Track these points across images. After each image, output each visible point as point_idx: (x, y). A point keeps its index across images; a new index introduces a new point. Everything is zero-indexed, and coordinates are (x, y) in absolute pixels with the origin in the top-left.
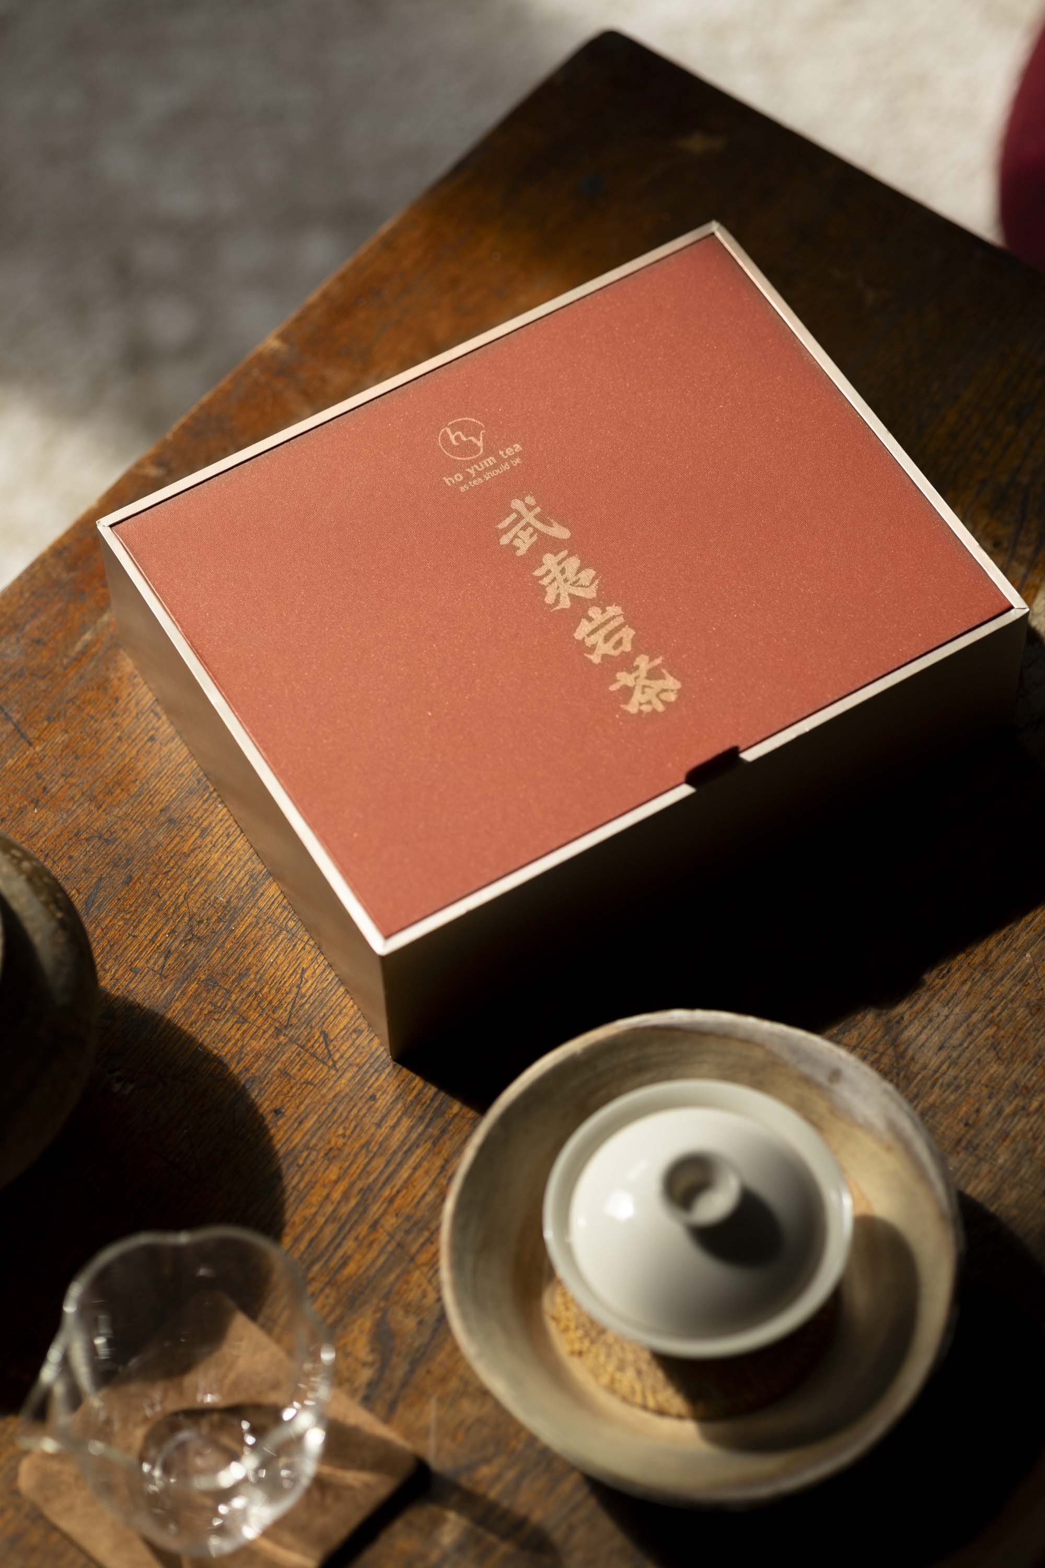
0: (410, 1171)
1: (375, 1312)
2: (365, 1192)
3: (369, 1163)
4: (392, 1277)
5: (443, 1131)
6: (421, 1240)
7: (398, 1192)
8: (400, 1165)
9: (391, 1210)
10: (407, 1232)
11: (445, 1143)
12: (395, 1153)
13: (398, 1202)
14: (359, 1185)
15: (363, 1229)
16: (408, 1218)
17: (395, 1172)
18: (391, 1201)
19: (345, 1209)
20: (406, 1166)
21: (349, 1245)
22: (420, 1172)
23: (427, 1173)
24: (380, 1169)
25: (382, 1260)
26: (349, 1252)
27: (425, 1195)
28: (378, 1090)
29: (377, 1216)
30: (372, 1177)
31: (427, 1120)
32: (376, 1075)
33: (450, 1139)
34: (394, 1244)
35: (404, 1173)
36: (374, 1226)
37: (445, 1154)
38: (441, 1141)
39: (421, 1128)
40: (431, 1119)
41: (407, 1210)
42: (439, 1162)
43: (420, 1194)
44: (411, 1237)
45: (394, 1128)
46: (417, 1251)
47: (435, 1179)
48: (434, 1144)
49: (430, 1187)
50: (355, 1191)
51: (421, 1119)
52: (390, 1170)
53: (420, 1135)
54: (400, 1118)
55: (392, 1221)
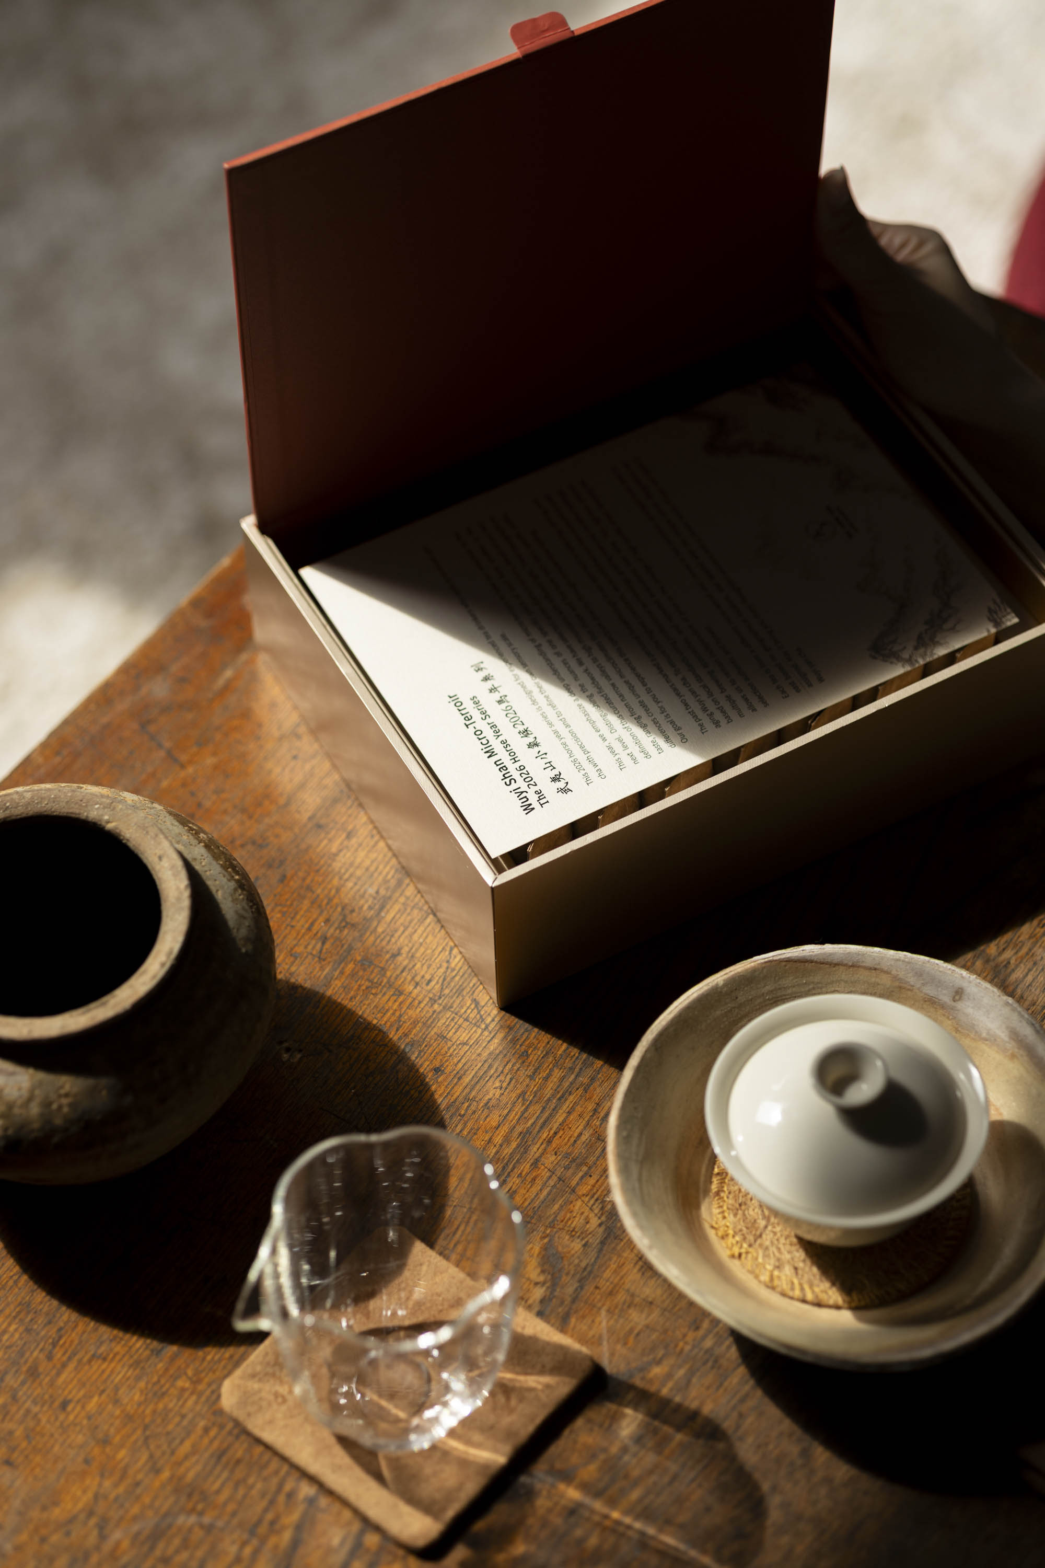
0: (565, 1115)
1: (543, 1238)
2: (524, 1135)
3: (526, 1110)
4: (556, 1207)
5: (593, 1079)
6: (581, 1174)
7: (556, 1133)
8: (555, 1110)
9: (550, 1149)
10: (567, 1168)
11: (595, 1089)
12: (549, 1100)
13: (556, 1142)
14: (519, 1129)
15: (526, 1167)
16: (567, 1155)
17: (551, 1116)
18: (549, 1142)
19: (507, 1151)
20: (561, 1111)
21: (514, 1181)
22: (574, 1115)
23: (580, 1116)
24: (537, 1114)
25: (545, 1192)
26: (514, 1188)
27: (580, 1134)
28: (529, 1047)
29: (537, 1155)
30: (530, 1122)
31: (577, 1070)
32: (526, 1034)
33: (600, 1085)
34: (555, 1178)
35: (560, 1117)
36: (535, 1164)
37: (596, 1098)
38: (591, 1088)
39: (573, 1077)
40: (581, 1069)
41: (565, 1148)
42: (591, 1106)
43: (576, 1134)
44: (571, 1171)
45: (546, 1078)
46: (578, 1184)
47: (589, 1121)
48: (586, 1090)
49: (585, 1128)
50: (515, 1134)
51: (571, 1069)
52: (546, 1114)
53: (571, 1083)
54: (551, 1070)
55: (551, 1159)
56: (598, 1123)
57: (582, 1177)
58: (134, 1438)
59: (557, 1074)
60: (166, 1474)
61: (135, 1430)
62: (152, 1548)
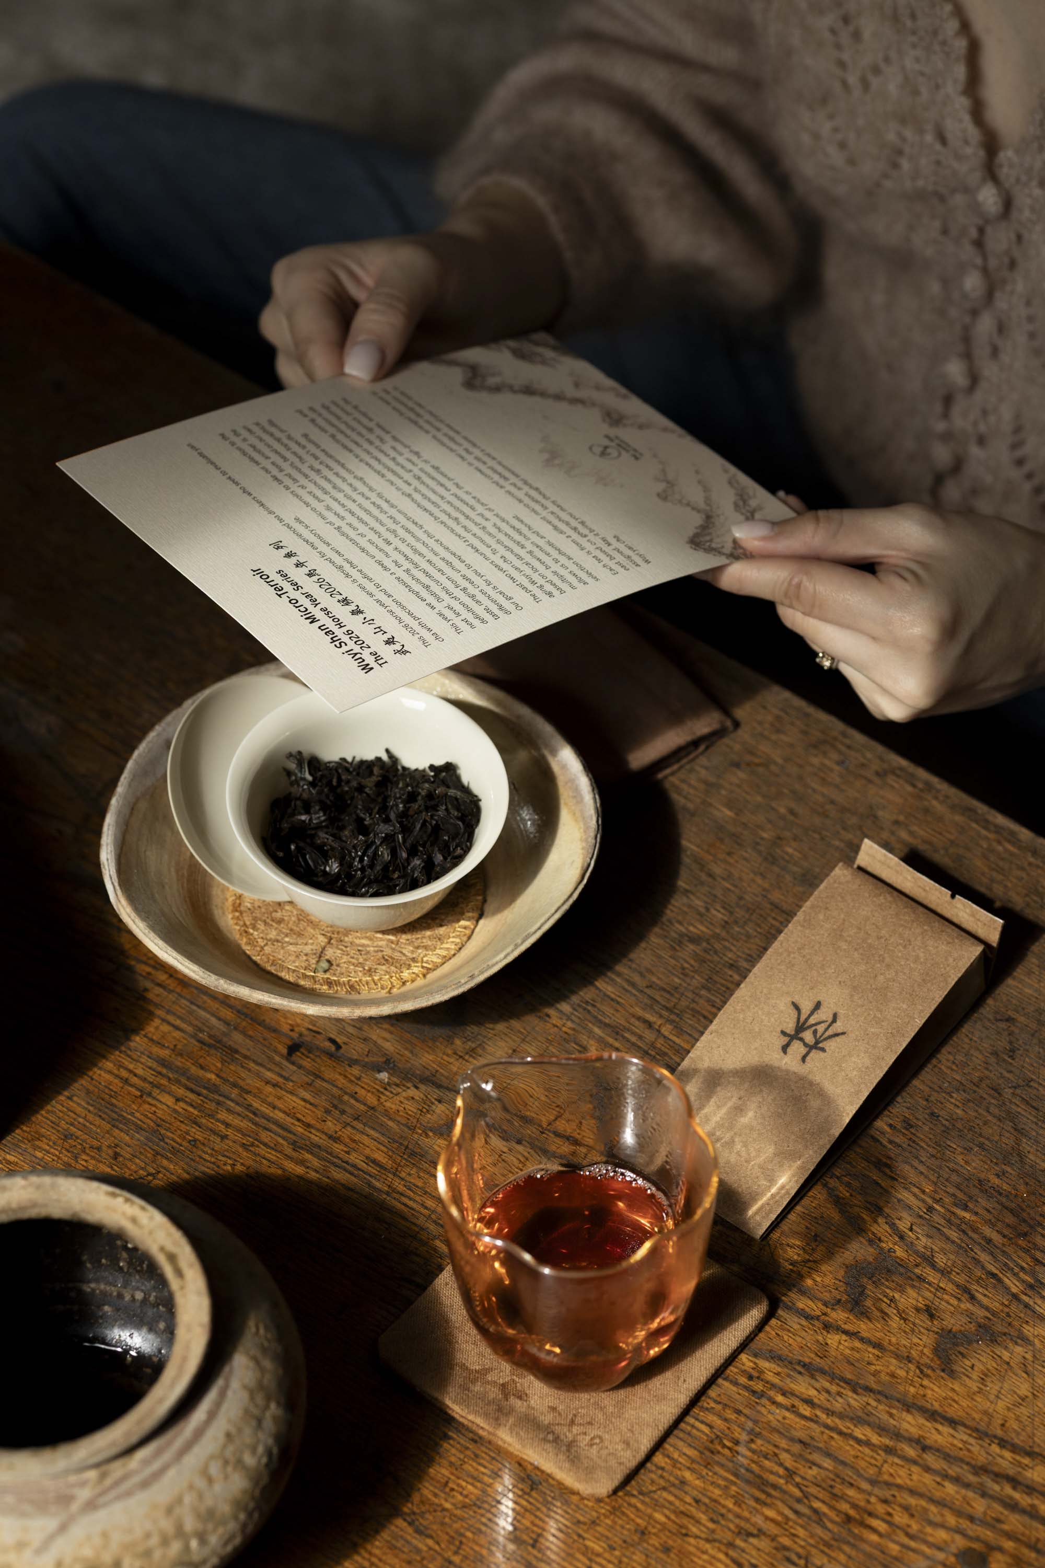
0: (277, 1112)
1: (427, 1136)
2: (295, 1146)
3: (265, 1145)
4: (390, 1123)
5: (235, 1085)
6: (353, 1101)
7: (299, 1120)
8: (268, 1119)
9: (318, 1126)
10: (343, 1112)
11: (248, 1084)
12: (256, 1124)
13: (309, 1120)
14: (289, 1151)
15: (338, 1148)
16: (327, 1112)
17: (276, 1123)
18: (308, 1126)
20: (271, 1115)
21: (354, 1158)
22: (279, 1104)
23: (279, 1098)
24: (272, 1135)
25: (372, 1132)
26: (364, 1158)
27: (304, 1100)
28: (184, 1138)
29: (324, 1137)
30: (280, 1140)
31: (221, 1099)
32: (166, 1140)
33: (244, 1080)
34: (355, 1123)
35: (279, 1116)
36: (335, 1139)
37: (259, 1084)
38: (246, 1087)
39: (229, 1103)
40: (220, 1095)
41: (319, 1113)
42: (269, 1089)
43: (303, 1103)
44: (347, 1109)
45: (227, 1125)
46: (365, 1104)
47: (287, 1092)
48: (248, 1092)
49: (296, 1095)
50: (295, 1154)
51: (219, 1103)
52: (274, 1127)
53: (237, 1104)
54: (218, 1120)
55: (331, 1126)
56: (291, 1084)
57: (357, 1100)
58: (639, 1505)
59: (223, 1115)
60: (688, 1475)
61: (630, 1504)
62: (775, 1487)
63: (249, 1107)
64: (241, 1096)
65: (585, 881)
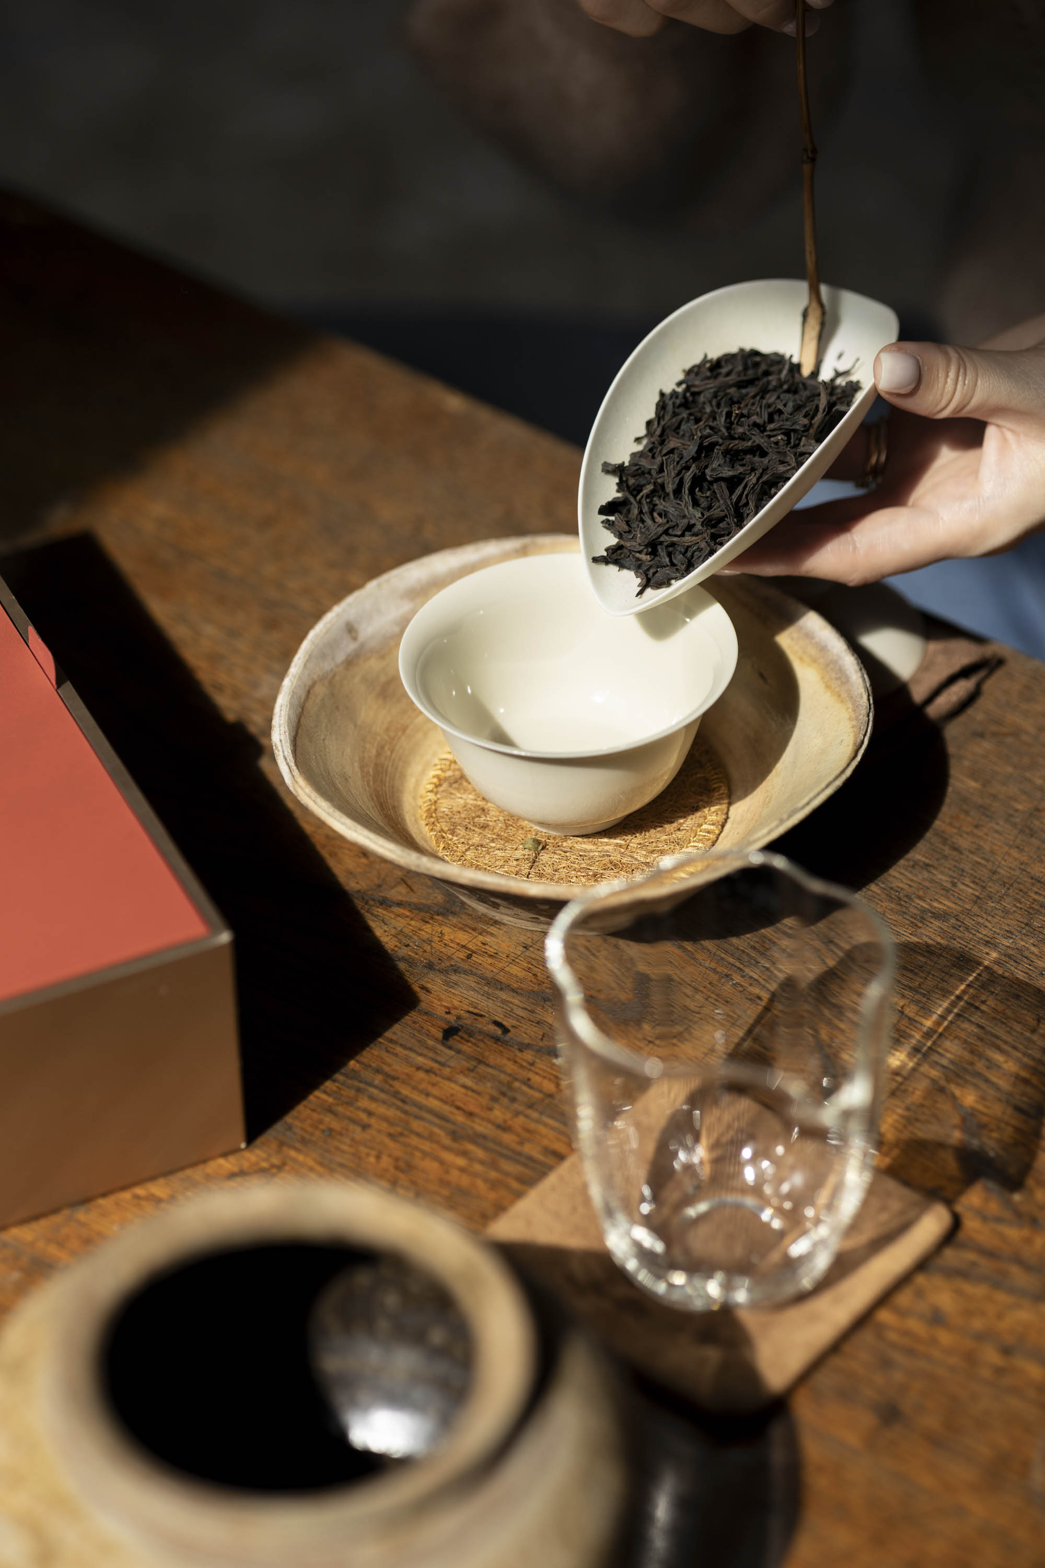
0: (431, 1099)
2: (456, 1137)
3: (418, 1135)
5: (378, 1071)
6: (525, 1088)
7: (458, 1108)
8: (420, 1107)
9: (483, 1114)
10: (514, 1100)
11: (394, 1070)
12: (406, 1112)
13: (471, 1108)
14: (447, 1142)
15: (507, 1138)
16: (494, 1099)
17: (431, 1111)
18: (470, 1114)
19: (480, 1153)
20: (425, 1102)
21: (529, 1149)
22: (435, 1091)
23: (434, 1085)
24: (427, 1125)
27: (464, 1087)
29: (491, 1126)
30: (436, 1130)
31: (362, 1085)
33: (390, 1065)
35: (434, 1103)
36: (505, 1128)
37: (408, 1070)
38: (393, 1073)
39: (371, 1089)
40: (361, 1082)
41: (484, 1101)
42: (421, 1075)
43: (463, 1090)
45: (370, 1114)
46: (540, 1091)
47: (444, 1078)
48: (394, 1078)
49: (456, 1082)
50: (455, 1145)
51: (359, 1090)
52: (429, 1117)
53: (382, 1090)
54: (359, 1108)
55: (498, 1114)
56: (448, 1070)
57: (530, 1087)
59: (364, 1103)
63: (396, 1094)
64: (386, 1082)
65: (859, 758)
